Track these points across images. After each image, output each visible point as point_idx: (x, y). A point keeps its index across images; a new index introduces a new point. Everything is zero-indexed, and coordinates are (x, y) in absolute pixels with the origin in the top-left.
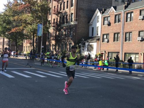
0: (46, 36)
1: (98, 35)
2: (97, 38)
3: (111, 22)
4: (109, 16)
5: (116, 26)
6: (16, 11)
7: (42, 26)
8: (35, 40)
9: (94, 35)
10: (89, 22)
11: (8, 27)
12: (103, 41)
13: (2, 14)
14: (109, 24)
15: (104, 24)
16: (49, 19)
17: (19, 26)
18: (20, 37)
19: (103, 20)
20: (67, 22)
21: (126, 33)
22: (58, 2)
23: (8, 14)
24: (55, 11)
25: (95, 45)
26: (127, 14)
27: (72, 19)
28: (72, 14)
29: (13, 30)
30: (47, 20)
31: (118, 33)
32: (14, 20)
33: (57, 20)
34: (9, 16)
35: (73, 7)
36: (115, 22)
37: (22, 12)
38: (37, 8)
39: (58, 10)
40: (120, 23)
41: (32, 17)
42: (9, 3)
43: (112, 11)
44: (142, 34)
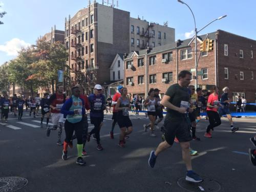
1: (119, 78)
2: (121, 81)
3: (134, 66)
4: (132, 61)
5: (140, 69)
7: (62, 72)
9: (116, 78)
10: (110, 67)
12: (127, 84)
13: (16, 61)
14: (133, 68)
15: (127, 68)
16: (68, 64)
19: (126, 64)
20: (87, 67)
21: (150, 76)
22: (76, 47)
24: (73, 57)
26: (150, 58)
27: (92, 64)
28: (92, 59)
29: (30, 78)
31: (143, 76)
32: (31, 67)
33: (76, 66)
35: (91, 53)
36: (139, 66)
37: (37, 59)
39: (76, 56)
40: (143, 66)
42: (23, 49)
43: (134, 56)
44: (166, 76)
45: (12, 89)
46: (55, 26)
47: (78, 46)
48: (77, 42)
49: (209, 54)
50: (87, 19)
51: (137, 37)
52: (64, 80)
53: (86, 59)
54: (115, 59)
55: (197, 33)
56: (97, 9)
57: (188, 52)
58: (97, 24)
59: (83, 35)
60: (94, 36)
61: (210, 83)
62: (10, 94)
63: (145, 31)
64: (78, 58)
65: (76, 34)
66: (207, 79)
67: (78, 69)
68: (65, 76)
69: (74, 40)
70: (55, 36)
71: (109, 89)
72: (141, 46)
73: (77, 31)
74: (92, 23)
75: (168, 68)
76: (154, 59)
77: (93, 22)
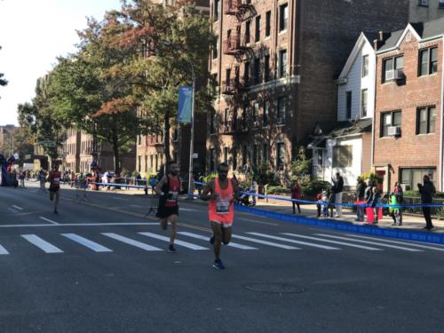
0: (205, 122)
1: (365, 114)
2: (364, 125)
3: (406, 73)
4: (401, 55)
5: (423, 84)
6: (113, 50)
7: (190, 94)
8: (171, 136)
9: (355, 115)
10: (336, 76)
11: (89, 98)
12: (382, 135)
13: (74, 60)
14: (401, 80)
15: (383, 81)
16: (214, 70)
17: (124, 95)
18: (127, 127)
19: (380, 68)
20: (267, 78)
22: (238, 15)
23: (88, 58)
24: (229, 45)
25: (356, 145)
27: (282, 67)
28: (283, 52)
30: (207, 74)
31: (430, 108)
32: (109, 78)
33: (237, 73)
34: (94, 66)
35: (283, 32)
36: (420, 74)
37: (131, 53)
38: (174, 37)
39: (238, 42)
40: (434, 74)
41: (163, 65)
42: (93, 25)
43: (408, 39)
64: (244, 48)
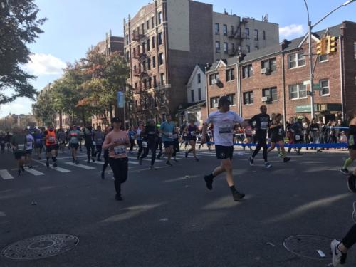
1: (200, 99)
2: (203, 103)
4: (218, 73)
5: (229, 85)
7: (123, 94)
9: (196, 99)
10: (186, 84)
12: (211, 107)
14: (220, 85)
15: (211, 84)
16: (130, 83)
17: (89, 96)
19: (209, 79)
20: (155, 86)
21: (244, 94)
22: (140, 60)
24: (135, 71)
26: (244, 68)
27: (162, 81)
28: (162, 74)
29: (81, 103)
31: (233, 94)
33: (140, 84)
35: (161, 66)
36: (227, 80)
37: (89, 77)
39: (140, 70)
40: (234, 80)
43: (221, 66)
44: (267, 93)
45: (58, 119)
46: (111, 31)
47: (143, 57)
48: (141, 52)
49: (330, 59)
50: (153, 18)
51: (223, 39)
52: (126, 104)
53: (153, 75)
54: (194, 72)
55: (311, 28)
56: (166, 3)
57: (299, 58)
58: (167, 24)
59: (148, 41)
60: (163, 42)
61: (333, 101)
62: (55, 126)
63: (235, 30)
64: (143, 73)
65: (138, 40)
66: (328, 95)
67: (143, 90)
68: (127, 99)
69: (137, 49)
70: (111, 45)
71: (187, 116)
72: (230, 52)
73: (140, 37)
74: (160, 23)
75: (269, 81)
76: (249, 70)
77: (162, 22)
